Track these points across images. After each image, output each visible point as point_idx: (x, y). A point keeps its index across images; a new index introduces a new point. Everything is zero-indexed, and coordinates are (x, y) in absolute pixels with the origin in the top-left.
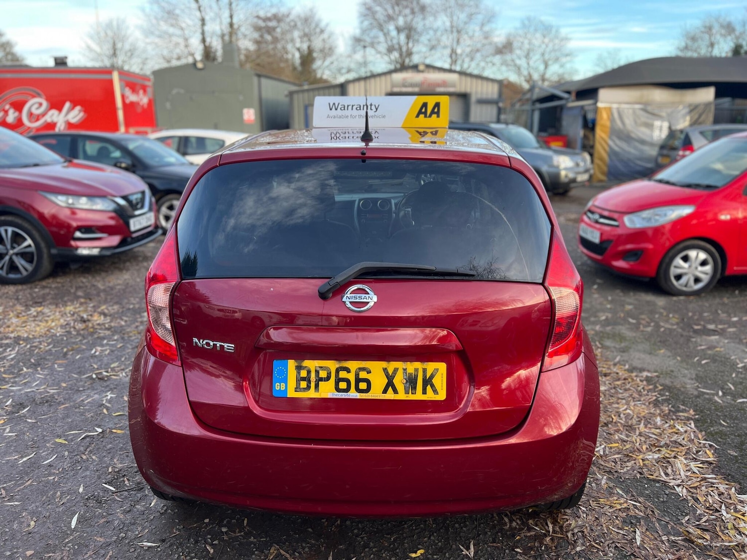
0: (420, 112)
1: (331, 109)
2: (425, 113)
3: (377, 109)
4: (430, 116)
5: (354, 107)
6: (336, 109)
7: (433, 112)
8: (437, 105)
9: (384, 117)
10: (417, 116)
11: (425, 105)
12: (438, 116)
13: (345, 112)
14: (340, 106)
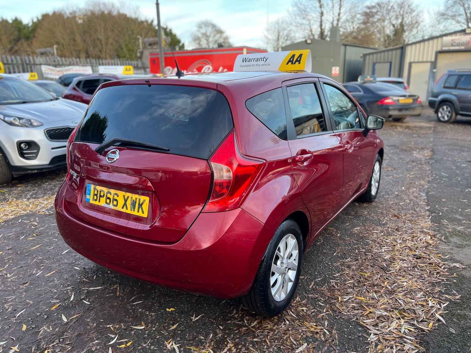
0: (289, 61)
1: (243, 62)
2: (292, 62)
3: (266, 60)
4: (295, 63)
5: (255, 60)
6: (246, 62)
7: (297, 61)
8: (301, 56)
9: (269, 65)
10: (287, 64)
11: (293, 56)
12: (299, 63)
13: (251, 63)
14: (248, 60)
